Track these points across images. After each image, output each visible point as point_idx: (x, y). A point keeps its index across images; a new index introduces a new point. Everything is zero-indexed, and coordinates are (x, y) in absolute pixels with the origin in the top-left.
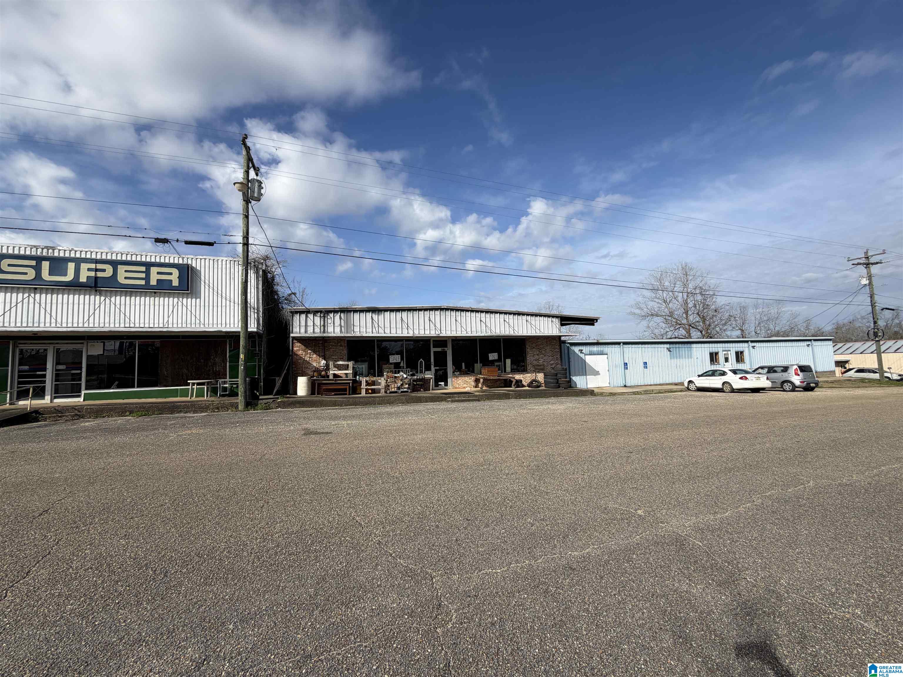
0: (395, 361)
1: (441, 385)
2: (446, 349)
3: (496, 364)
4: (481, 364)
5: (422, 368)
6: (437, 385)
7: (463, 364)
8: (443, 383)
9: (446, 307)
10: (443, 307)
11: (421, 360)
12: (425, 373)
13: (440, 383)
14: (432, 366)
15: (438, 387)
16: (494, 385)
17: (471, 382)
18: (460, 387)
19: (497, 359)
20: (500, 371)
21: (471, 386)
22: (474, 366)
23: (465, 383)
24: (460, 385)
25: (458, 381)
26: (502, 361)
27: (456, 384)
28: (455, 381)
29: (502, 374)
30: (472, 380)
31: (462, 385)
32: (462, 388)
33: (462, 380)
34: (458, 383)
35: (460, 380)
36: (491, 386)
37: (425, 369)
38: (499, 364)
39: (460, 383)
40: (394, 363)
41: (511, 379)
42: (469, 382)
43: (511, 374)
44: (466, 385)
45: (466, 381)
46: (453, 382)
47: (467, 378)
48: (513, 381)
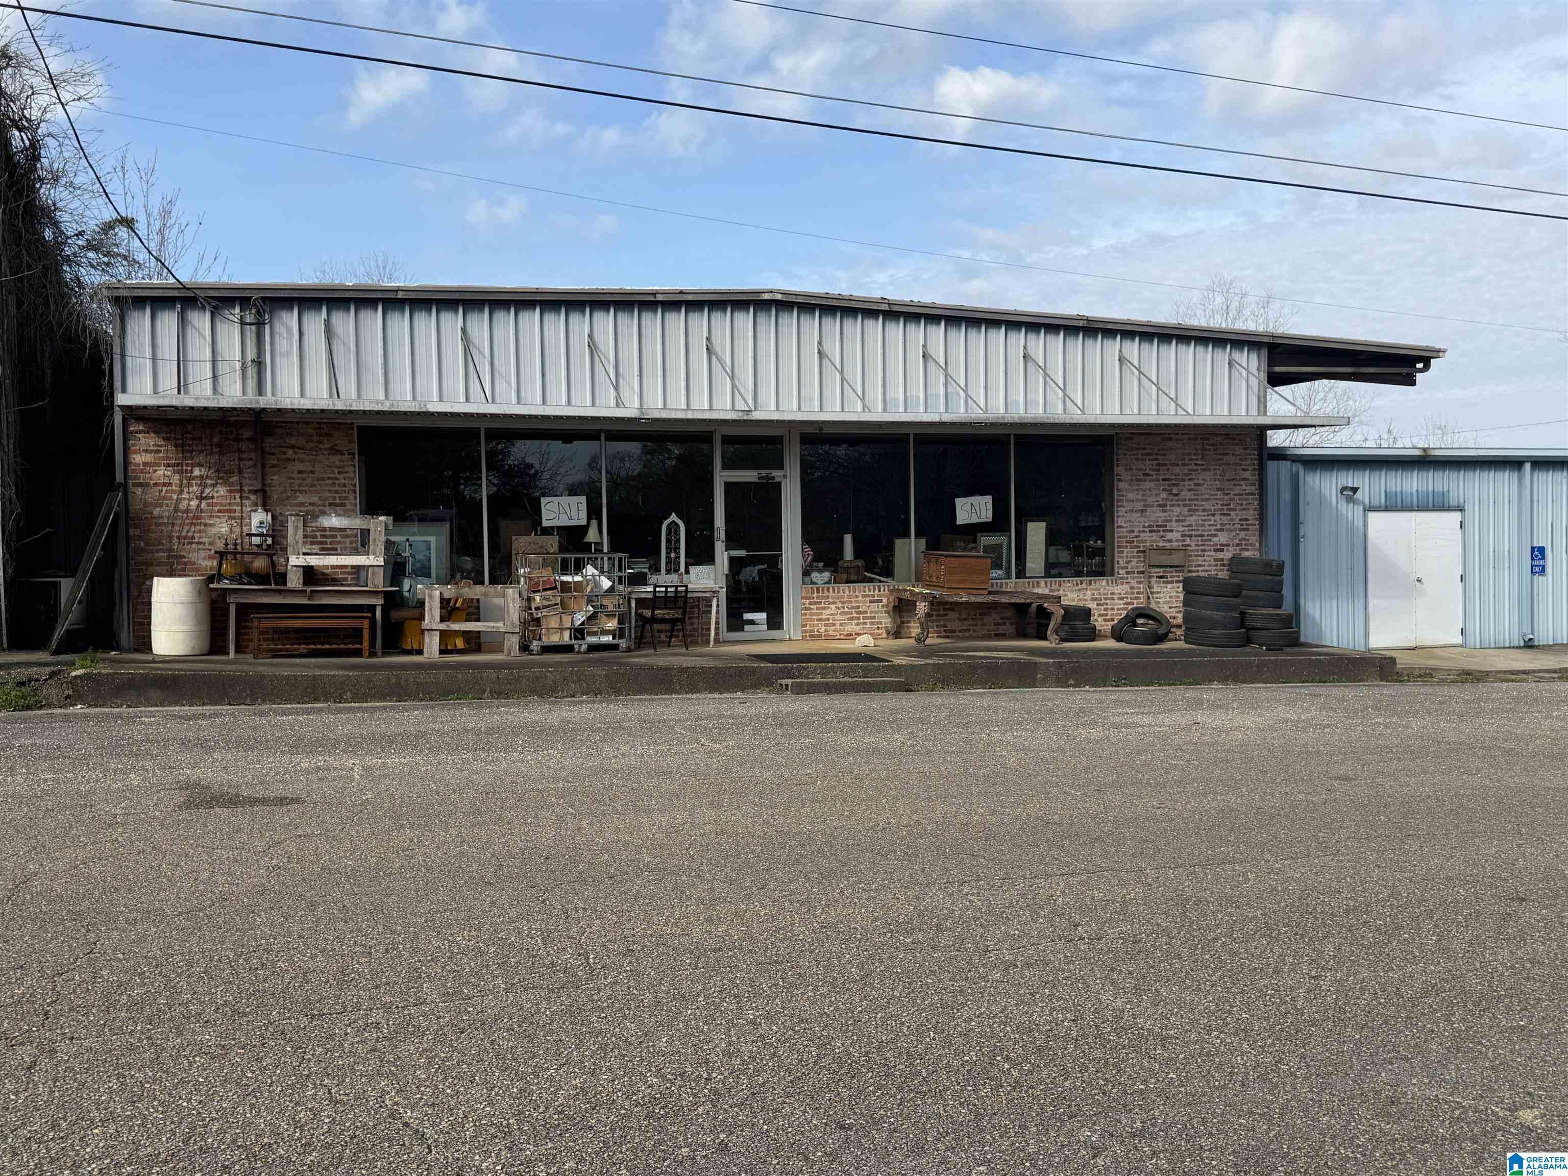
0: (564, 521)
1: (752, 622)
2: (776, 474)
3: (986, 540)
4: (923, 541)
5: (677, 551)
6: (736, 622)
7: (848, 539)
8: (762, 616)
9: (779, 297)
10: (766, 297)
11: (674, 517)
12: (687, 572)
13: (748, 616)
14: (719, 547)
15: (743, 630)
16: (971, 628)
17: (876, 612)
18: (831, 633)
19: (990, 520)
20: (1001, 569)
21: (876, 631)
22: (891, 548)
23: (851, 619)
24: (834, 625)
25: (824, 608)
26: (1010, 531)
27: (818, 620)
28: (810, 609)
29: (1006, 583)
30: (883, 606)
31: (841, 625)
32: (842, 637)
33: (840, 605)
34: (824, 617)
35: (833, 607)
36: (960, 631)
37: (687, 555)
38: (1000, 542)
39: (832, 614)
40: (558, 528)
41: (1045, 605)
42: (869, 615)
43: (1046, 582)
44: (858, 624)
45: (859, 607)
46: (805, 614)
47: (860, 598)
48: (1053, 613)
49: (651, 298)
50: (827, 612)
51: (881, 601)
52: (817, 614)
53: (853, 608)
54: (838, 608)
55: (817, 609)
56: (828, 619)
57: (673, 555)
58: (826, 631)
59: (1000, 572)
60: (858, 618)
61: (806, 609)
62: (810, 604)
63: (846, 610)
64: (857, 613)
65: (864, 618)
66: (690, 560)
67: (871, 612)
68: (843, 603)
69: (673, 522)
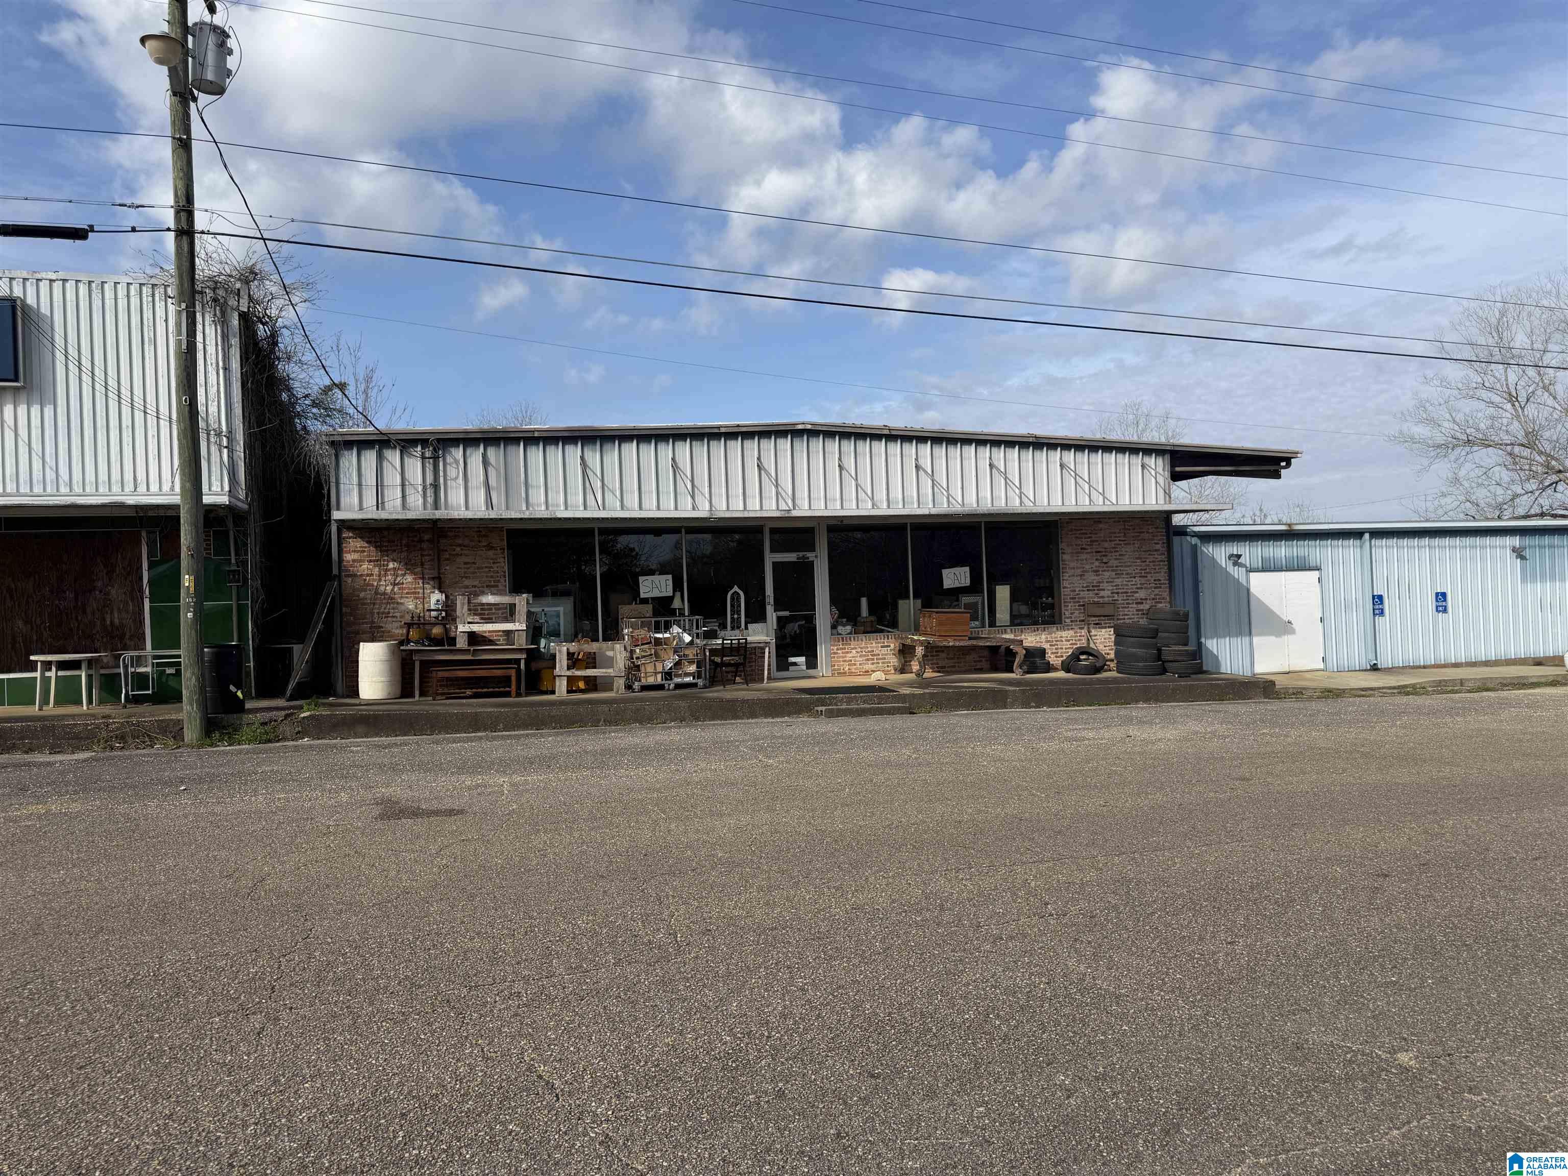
0: (656, 593)
1: (795, 664)
2: (811, 555)
3: (965, 599)
4: (919, 602)
5: (739, 613)
6: (783, 665)
7: (864, 601)
8: (801, 660)
9: (809, 427)
10: (800, 427)
11: (736, 588)
12: (746, 628)
13: (792, 659)
14: (770, 609)
15: (788, 670)
16: (957, 664)
17: (886, 655)
18: (853, 671)
19: (968, 585)
20: (978, 620)
21: (886, 668)
22: (895, 607)
23: (868, 660)
24: (855, 665)
25: (847, 653)
26: (982, 592)
27: (843, 661)
28: (837, 653)
29: (982, 631)
30: (891, 650)
31: (860, 664)
32: (861, 673)
33: (859, 650)
34: (847, 659)
35: (854, 651)
36: (948, 667)
37: (746, 616)
38: (975, 601)
39: (853, 657)
40: (653, 599)
41: (1011, 647)
42: (880, 657)
43: (1011, 630)
44: (873, 664)
45: (873, 651)
46: (834, 657)
47: (874, 645)
48: (1017, 653)
49: (716, 431)
50: (850, 655)
51: (890, 646)
52: (843, 657)
53: (869, 652)
54: (857, 652)
55: (842, 653)
56: (851, 661)
57: (736, 616)
58: (849, 669)
59: (977, 623)
60: (873, 659)
61: (835, 653)
62: (837, 649)
63: (864, 653)
64: (872, 655)
65: (877, 659)
66: (750, 620)
67: (882, 655)
68: (861, 648)
69: (736, 592)
